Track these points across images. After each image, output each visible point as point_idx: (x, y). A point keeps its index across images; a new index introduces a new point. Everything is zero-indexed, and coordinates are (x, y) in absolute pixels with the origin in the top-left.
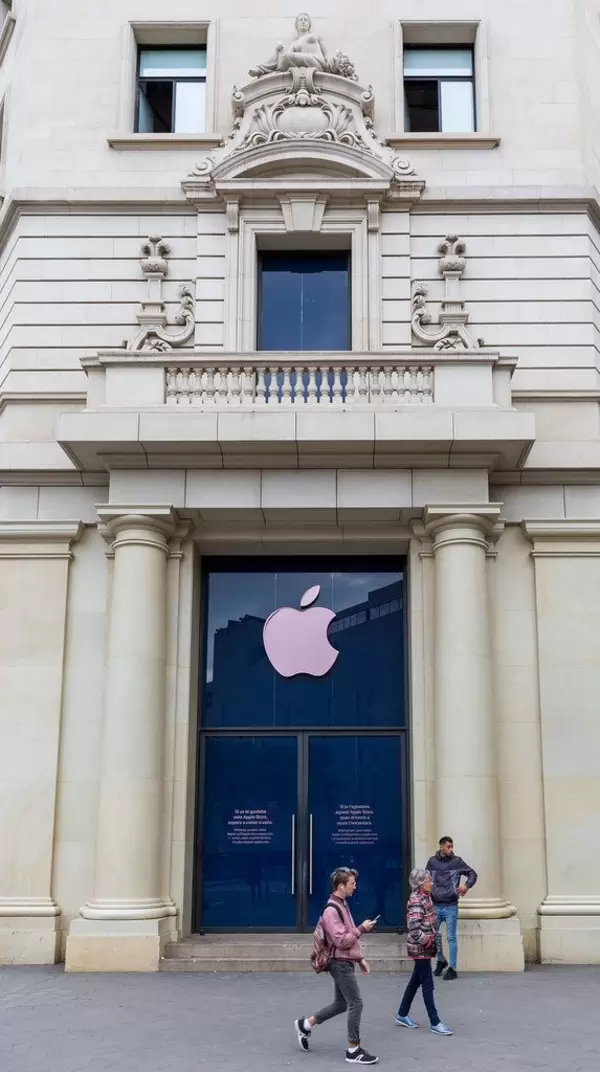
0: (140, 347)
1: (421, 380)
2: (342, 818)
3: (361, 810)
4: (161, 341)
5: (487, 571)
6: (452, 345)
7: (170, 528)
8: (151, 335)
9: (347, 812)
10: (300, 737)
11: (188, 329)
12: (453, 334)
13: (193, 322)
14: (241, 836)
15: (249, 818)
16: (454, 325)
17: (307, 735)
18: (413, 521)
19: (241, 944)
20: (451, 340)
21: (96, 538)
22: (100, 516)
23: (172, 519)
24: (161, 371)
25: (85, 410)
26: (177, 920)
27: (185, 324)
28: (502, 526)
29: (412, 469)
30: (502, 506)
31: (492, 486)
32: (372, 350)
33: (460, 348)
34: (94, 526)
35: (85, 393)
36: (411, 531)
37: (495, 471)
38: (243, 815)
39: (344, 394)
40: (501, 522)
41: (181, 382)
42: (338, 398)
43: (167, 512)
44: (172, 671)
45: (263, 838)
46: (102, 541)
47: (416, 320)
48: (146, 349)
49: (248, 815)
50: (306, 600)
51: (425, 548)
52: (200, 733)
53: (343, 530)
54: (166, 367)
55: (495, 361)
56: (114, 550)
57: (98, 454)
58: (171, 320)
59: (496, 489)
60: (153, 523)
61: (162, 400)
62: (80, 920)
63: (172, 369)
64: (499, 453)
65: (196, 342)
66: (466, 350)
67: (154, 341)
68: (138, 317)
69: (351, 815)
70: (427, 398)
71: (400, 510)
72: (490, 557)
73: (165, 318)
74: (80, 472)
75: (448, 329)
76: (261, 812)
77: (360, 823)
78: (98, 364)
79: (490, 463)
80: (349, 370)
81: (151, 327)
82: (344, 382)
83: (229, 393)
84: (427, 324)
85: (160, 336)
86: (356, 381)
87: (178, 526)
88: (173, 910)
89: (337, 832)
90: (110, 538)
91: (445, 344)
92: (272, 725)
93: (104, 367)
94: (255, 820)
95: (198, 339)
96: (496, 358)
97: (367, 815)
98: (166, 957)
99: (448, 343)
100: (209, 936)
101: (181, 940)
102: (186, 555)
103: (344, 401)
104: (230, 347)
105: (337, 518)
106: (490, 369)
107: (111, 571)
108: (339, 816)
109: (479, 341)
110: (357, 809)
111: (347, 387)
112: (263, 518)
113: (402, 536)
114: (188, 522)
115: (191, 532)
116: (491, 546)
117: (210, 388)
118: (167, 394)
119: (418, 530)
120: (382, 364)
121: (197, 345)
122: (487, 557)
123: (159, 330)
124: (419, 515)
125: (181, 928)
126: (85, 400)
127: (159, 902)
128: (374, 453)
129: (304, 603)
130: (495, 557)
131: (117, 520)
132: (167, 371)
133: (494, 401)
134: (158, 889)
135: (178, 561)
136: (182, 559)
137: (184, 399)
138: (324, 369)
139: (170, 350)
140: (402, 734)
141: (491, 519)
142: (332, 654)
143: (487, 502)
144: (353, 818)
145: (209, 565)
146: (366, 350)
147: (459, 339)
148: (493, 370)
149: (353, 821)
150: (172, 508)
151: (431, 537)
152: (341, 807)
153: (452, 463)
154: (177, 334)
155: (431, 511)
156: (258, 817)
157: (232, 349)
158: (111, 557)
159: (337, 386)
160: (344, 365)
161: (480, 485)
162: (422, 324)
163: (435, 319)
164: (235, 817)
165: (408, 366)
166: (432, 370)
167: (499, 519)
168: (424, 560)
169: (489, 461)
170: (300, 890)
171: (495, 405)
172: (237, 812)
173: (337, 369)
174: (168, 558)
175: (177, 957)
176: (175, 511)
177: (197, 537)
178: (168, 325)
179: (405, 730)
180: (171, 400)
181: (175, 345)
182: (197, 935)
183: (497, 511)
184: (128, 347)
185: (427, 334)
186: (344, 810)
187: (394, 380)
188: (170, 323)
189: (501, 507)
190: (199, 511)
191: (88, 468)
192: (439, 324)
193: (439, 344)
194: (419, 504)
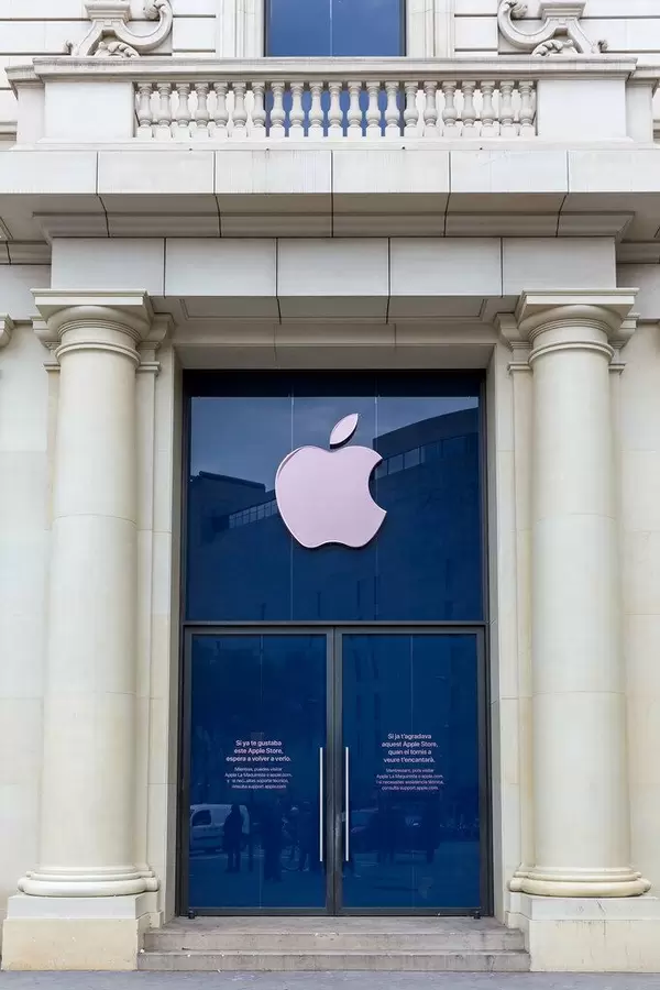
0: (92, 51)
1: (516, 103)
2: (391, 753)
3: (419, 741)
4: (123, 45)
5: (611, 391)
6: (559, 51)
7: (141, 325)
8: (108, 35)
9: (399, 744)
10: (330, 634)
11: (163, 26)
12: (561, 34)
13: (169, 18)
14: (246, 778)
15: (256, 752)
16: (562, 20)
17: (339, 633)
18: (499, 317)
19: (253, 931)
20: (559, 43)
21: (29, 342)
22: (40, 308)
23: (144, 313)
24: (127, 89)
25: (17, 147)
26: (159, 897)
27: (157, 19)
28: (633, 324)
29: (502, 237)
30: (637, 293)
31: (622, 265)
32: (438, 56)
33: (571, 54)
34: (29, 324)
35: (15, 124)
36: (497, 331)
37: (624, 241)
38: (247, 748)
39: (402, 124)
40: (632, 318)
41: (155, 105)
42: (393, 130)
43: (139, 301)
44: (146, 538)
45: (278, 781)
46: (39, 346)
47: (506, 12)
48: (101, 55)
49: (256, 747)
50: (338, 435)
51: (518, 356)
52: (184, 628)
53: (396, 330)
54: (136, 82)
55: (630, 73)
56: (59, 358)
57: (35, 214)
58: (137, 12)
59: (626, 267)
60: (120, 319)
61: (130, 133)
62: (22, 896)
63: (144, 86)
64: (633, 213)
65: (175, 47)
66: (580, 56)
67: (113, 45)
68: (89, 8)
69: (405, 748)
70: (527, 129)
71: (484, 300)
72: (615, 370)
73: (128, 9)
74: (7, 242)
75: (553, 26)
76: (274, 743)
77: (417, 760)
78: (33, 77)
79: (619, 228)
80: (410, 86)
81: (108, 22)
82: (402, 105)
83: (230, 122)
84: (521, 18)
85: (121, 37)
86: (419, 103)
87: (152, 324)
88: (152, 883)
89: (384, 773)
90: (52, 341)
91: (550, 49)
92: (289, 619)
93: (41, 81)
94: (265, 755)
95: (177, 43)
96: (632, 67)
97: (427, 748)
98: (146, 951)
99: (554, 47)
100: (199, 920)
101: (164, 926)
102: (164, 366)
103: (402, 134)
104: (226, 52)
105: (389, 312)
106: (622, 84)
107: (56, 390)
108: (388, 749)
109: (600, 44)
110: (413, 741)
111: (407, 113)
112: (279, 310)
113: (486, 340)
114: (167, 318)
115: (170, 334)
116: (616, 352)
117: (201, 113)
118: (138, 122)
119: (508, 331)
120: (459, 78)
121: (175, 51)
122: (611, 371)
123: (118, 28)
124: (512, 308)
125: (163, 909)
126: (15, 134)
127: (131, 872)
128: (446, 213)
129: (334, 440)
130: (621, 371)
131: (65, 313)
132: (136, 88)
133: (628, 133)
134: (131, 853)
135: (152, 376)
136: (157, 374)
137: (162, 131)
138: (373, 85)
139: (136, 56)
140: (479, 632)
141: (618, 313)
142: (379, 515)
143: (614, 288)
144: (406, 752)
145: (196, 384)
146: (430, 55)
147: (571, 42)
148: (627, 86)
149: (407, 756)
150: (146, 297)
151: (528, 341)
152: (391, 736)
153: (562, 228)
154: (147, 35)
155: (530, 300)
156: (269, 751)
157: (230, 55)
158: (54, 370)
159: (392, 110)
160: (402, 78)
161: (603, 260)
162: (513, 18)
163: (533, 12)
164: (236, 751)
165: (497, 80)
166: (535, 87)
167: (630, 314)
168: (516, 375)
169: (617, 225)
170: (331, 855)
171: (628, 139)
172: (239, 743)
173: (392, 86)
174: (138, 370)
175: (162, 951)
176: (149, 300)
177: (180, 341)
178: (131, 20)
179: (484, 626)
180: (144, 131)
181: (144, 52)
182: (185, 920)
183: (630, 300)
184: (73, 53)
185: (521, 34)
186: (392, 741)
187: (479, 102)
188: (134, 16)
189: (635, 294)
190: (183, 300)
191: (16, 237)
192: (540, 19)
193: (541, 48)
194: (512, 290)
